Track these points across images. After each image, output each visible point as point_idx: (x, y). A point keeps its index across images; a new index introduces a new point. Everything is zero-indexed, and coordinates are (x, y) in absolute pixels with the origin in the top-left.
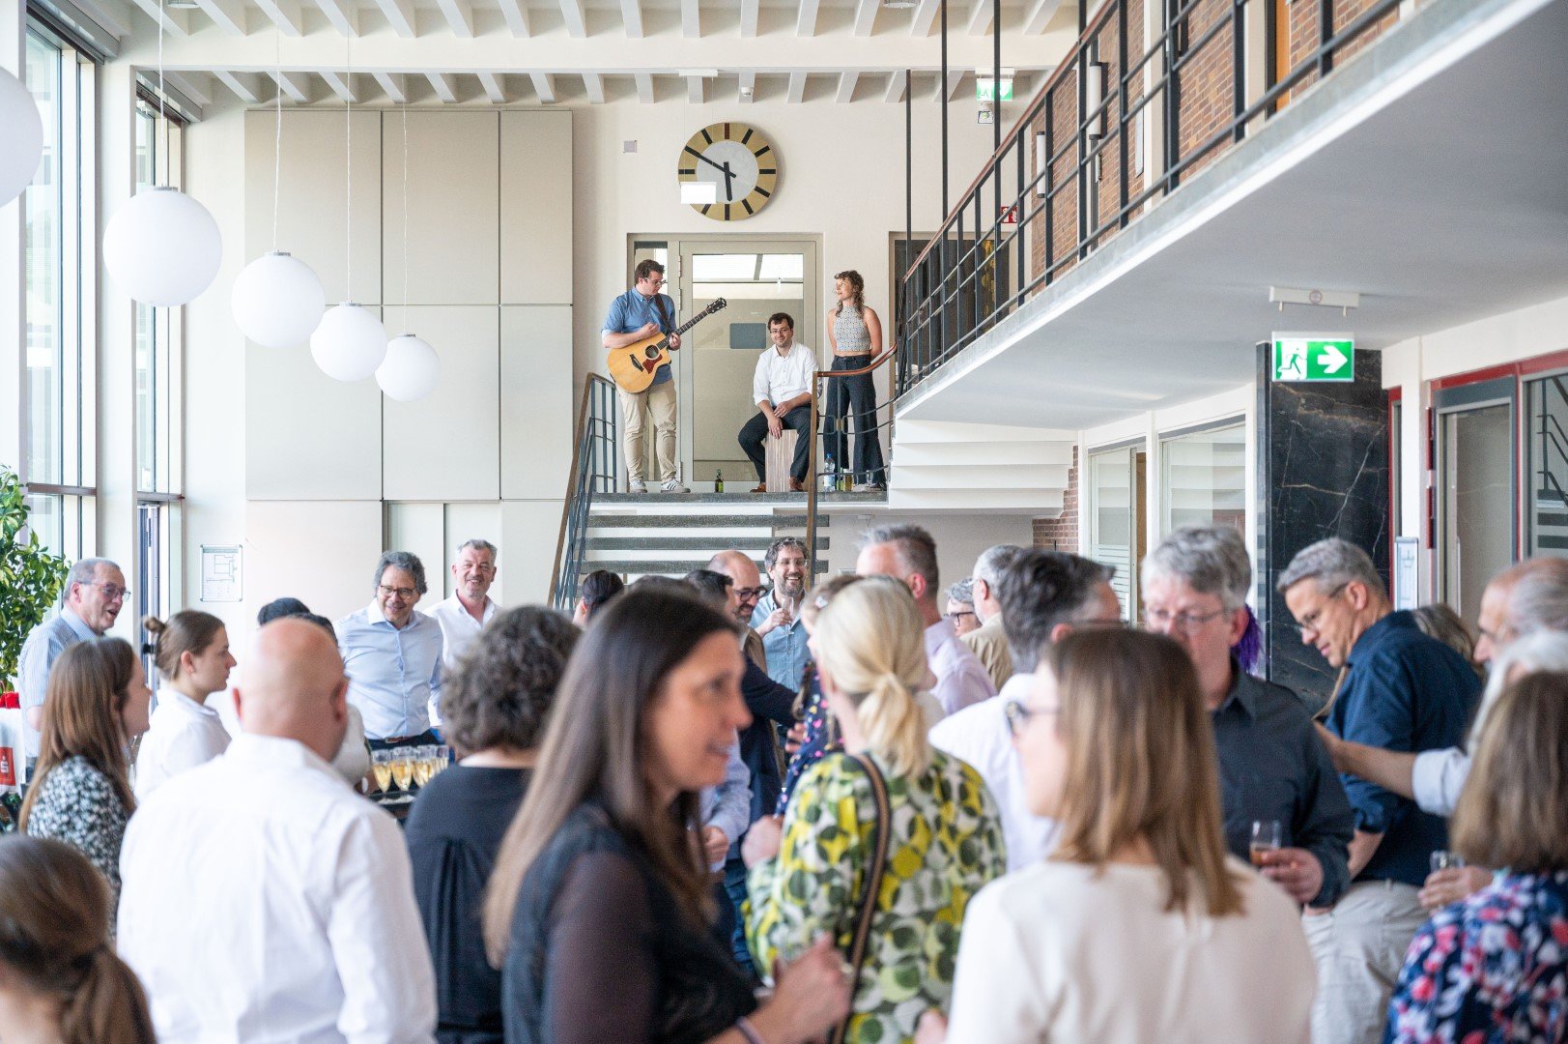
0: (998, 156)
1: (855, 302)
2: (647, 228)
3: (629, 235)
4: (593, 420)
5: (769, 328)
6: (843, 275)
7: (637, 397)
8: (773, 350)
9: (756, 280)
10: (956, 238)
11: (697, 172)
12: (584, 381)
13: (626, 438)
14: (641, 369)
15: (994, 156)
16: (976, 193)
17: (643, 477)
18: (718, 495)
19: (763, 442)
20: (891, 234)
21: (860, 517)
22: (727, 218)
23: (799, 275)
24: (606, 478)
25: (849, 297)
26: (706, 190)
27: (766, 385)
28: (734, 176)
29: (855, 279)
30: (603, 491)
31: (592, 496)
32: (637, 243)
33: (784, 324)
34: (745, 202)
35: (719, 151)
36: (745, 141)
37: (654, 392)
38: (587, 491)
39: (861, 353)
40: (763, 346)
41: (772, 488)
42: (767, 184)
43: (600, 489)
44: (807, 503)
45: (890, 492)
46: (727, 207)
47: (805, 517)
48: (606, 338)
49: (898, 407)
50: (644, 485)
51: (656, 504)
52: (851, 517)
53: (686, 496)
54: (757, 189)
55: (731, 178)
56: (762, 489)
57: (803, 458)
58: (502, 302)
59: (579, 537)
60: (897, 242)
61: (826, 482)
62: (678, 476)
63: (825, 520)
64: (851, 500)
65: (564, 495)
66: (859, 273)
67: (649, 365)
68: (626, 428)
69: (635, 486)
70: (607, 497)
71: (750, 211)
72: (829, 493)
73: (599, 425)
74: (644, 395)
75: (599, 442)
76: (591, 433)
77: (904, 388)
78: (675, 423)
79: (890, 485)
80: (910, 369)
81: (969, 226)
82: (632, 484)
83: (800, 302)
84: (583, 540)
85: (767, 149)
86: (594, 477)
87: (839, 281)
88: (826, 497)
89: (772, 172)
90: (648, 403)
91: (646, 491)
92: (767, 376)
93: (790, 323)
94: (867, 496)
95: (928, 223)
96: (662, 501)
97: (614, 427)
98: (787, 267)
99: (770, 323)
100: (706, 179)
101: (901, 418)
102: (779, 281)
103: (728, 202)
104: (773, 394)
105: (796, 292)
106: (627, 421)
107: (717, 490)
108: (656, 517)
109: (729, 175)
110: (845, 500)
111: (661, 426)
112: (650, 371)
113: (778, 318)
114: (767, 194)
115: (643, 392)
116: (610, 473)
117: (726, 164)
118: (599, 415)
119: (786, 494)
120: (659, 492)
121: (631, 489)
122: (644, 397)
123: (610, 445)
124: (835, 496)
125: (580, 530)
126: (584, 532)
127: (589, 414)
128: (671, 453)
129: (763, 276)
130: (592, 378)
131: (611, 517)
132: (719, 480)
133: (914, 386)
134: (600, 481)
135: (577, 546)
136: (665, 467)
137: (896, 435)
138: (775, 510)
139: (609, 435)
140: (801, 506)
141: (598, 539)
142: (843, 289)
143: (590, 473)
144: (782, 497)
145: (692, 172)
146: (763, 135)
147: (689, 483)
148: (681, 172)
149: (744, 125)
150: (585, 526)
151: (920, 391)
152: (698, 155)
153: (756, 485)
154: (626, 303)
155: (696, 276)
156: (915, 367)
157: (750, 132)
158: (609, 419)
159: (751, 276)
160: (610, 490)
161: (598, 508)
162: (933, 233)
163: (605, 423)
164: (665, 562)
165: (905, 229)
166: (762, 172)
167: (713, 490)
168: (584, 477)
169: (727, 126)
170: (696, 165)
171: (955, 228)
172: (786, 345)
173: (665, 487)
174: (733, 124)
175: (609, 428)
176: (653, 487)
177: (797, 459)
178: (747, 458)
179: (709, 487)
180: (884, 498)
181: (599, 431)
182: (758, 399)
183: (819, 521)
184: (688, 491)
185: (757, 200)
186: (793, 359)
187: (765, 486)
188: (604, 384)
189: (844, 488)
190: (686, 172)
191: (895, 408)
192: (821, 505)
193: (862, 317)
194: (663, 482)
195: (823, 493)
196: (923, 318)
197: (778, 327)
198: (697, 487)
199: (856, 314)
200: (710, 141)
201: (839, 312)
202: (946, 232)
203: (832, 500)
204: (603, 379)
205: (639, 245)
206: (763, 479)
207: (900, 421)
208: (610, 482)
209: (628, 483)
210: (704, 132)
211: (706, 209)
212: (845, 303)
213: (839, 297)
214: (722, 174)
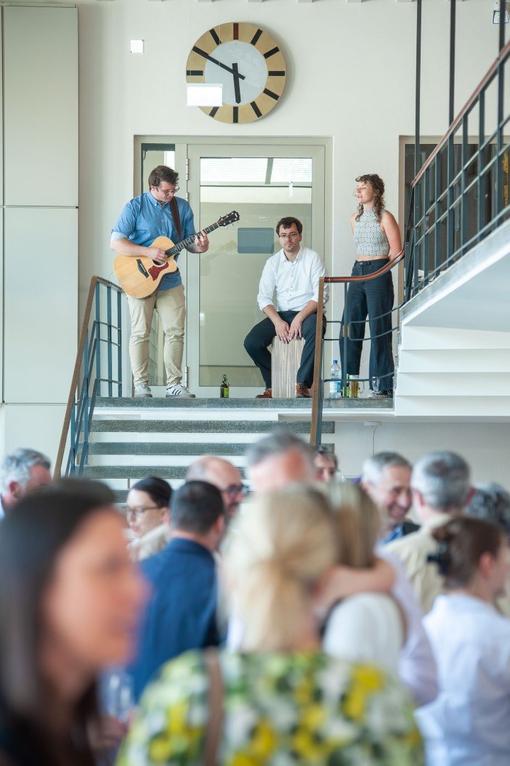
0: (502, 58)
1: (375, 205)
2: (155, 129)
3: (136, 137)
4: (97, 323)
5: (278, 232)
6: (365, 178)
7: (144, 302)
8: (280, 255)
9: (268, 184)
10: (461, 142)
11: (205, 73)
12: (88, 284)
13: (132, 340)
14: (146, 275)
15: (498, 59)
16: (480, 97)
17: (149, 381)
18: (224, 400)
19: (269, 348)
20: (401, 138)
21: (366, 424)
22: (236, 120)
23: (308, 179)
24: (110, 382)
25: (369, 201)
26: (213, 92)
27: (271, 290)
28: (243, 78)
29: (376, 183)
30: (107, 396)
31: (96, 400)
32: (145, 147)
33: (293, 228)
34: (253, 105)
35: (228, 51)
36: (254, 42)
37: (161, 296)
38: (90, 395)
39: (377, 258)
40: (271, 250)
41: (278, 394)
42: (276, 84)
43: (104, 393)
44: (311, 409)
45: (396, 399)
46: (236, 109)
47: (309, 423)
48: (113, 242)
49: (404, 313)
50: (149, 390)
51: (160, 409)
52: (356, 423)
53: (191, 401)
54: (267, 92)
55: (240, 79)
56: (268, 395)
57: (309, 362)
58: (6, 204)
59: (82, 441)
60: (407, 146)
61: (332, 389)
62: (184, 382)
63: (331, 427)
64: (357, 407)
65: (66, 400)
66: (381, 177)
67: (154, 273)
68: (132, 331)
69: (140, 391)
70: (111, 402)
71: (259, 114)
72: (335, 399)
73: (104, 329)
74: (152, 300)
75: (104, 346)
76: (95, 337)
77: (411, 294)
78: (183, 329)
79: (396, 392)
80: (417, 274)
81: (473, 130)
82: (136, 388)
83: (307, 208)
84: (86, 445)
85: (276, 50)
86: (98, 381)
87: (361, 184)
88: (332, 403)
89: (282, 74)
90: (155, 307)
91: (151, 396)
92: (274, 281)
93: (299, 227)
94: (373, 402)
95: (436, 128)
96: (166, 406)
97: (120, 332)
98: (294, 170)
99: (278, 227)
100: (214, 81)
101: (406, 325)
102: (291, 186)
103: (236, 105)
104: (280, 299)
105: (304, 197)
106: (133, 324)
107: (222, 395)
108: (161, 422)
109: (237, 77)
110: (350, 406)
111: (168, 331)
112: (155, 278)
113: (287, 222)
114: (276, 97)
115: (150, 296)
116: (115, 377)
117: (235, 65)
118: (104, 319)
119: (291, 399)
120: (164, 396)
121: (136, 394)
122: (152, 302)
123: (115, 349)
124: (340, 402)
125: (82, 434)
126: (86, 437)
127: (93, 318)
128: (178, 358)
129: (274, 180)
130: (97, 281)
131: (115, 421)
132: (225, 386)
133: (420, 292)
134: (104, 386)
135: (80, 450)
136: (170, 371)
137: (402, 341)
138: (280, 416)
139: (115, 339)
140: (305, 412)
141: (101, 444)
142: (364, 193)
143: (94, 377)
144: (289, 403)
145: (200, 73)
146: (273, 36)
147: (195, 389)
148: (188, 73)
149: (253, 25)
150: (88, 430)
151: (424, 298)
152: (206, 55)
153: (262, 390)
154: (139, 206)
155: (204, 179)
156: (421, 273)
157: (259, 33)
158: (115, 322)
159: (263, 180)
160: (115, 394)
161: (101, 412)
162: (440, 137)
163: (110, 327)
164: (168, 467)
165: (414, 134)
166: (271, 73)
167: (218, 396)
168: (87, 381)
169: (236, 26)
170: (204, 66)
171: (460, 132)
172: (294, 249)
173: (170, 392)
174: (243, 24)
175: (115, 332)
176: (158, 392)
177: (303, 365)
178: (252, 363)
179: (215, 392)
180: (391, 405)
181: (104, 335)
182: (263, 303)
183: (324, 427)
184: (194, 396)
185: (265, 104)
186: (301, 263)
187: (271, 392)
188: (109, 288)
189: (350, 394)
190: (194, 73)
191: (401, 314)
192: (327, 412)
193: (379, 221)
194: (168, 387)
195: (329, 400)
196: (430, 224)
197: (288, 231)
198: (202, 393)
199: (375, 218)
200: (218, 42)
201: (359, 216)
202: (452, 136)
203: (338, 407)
204: (109, 282)
205: (146, 147)
206: (269, 385)
207: (406, 328)
208: (115, 386)
209: (133, 388)
210: (213, 32)
211: (214, 112)
212: (365, 206)
213: (359, 200)
214: (231, 76)
